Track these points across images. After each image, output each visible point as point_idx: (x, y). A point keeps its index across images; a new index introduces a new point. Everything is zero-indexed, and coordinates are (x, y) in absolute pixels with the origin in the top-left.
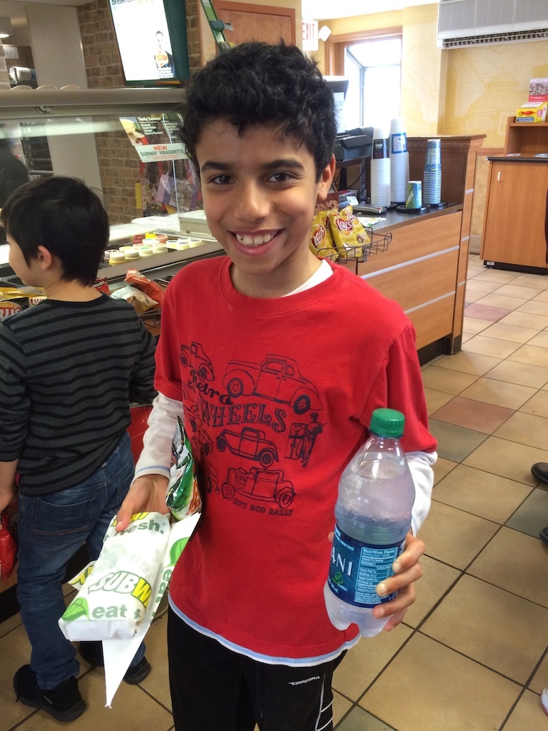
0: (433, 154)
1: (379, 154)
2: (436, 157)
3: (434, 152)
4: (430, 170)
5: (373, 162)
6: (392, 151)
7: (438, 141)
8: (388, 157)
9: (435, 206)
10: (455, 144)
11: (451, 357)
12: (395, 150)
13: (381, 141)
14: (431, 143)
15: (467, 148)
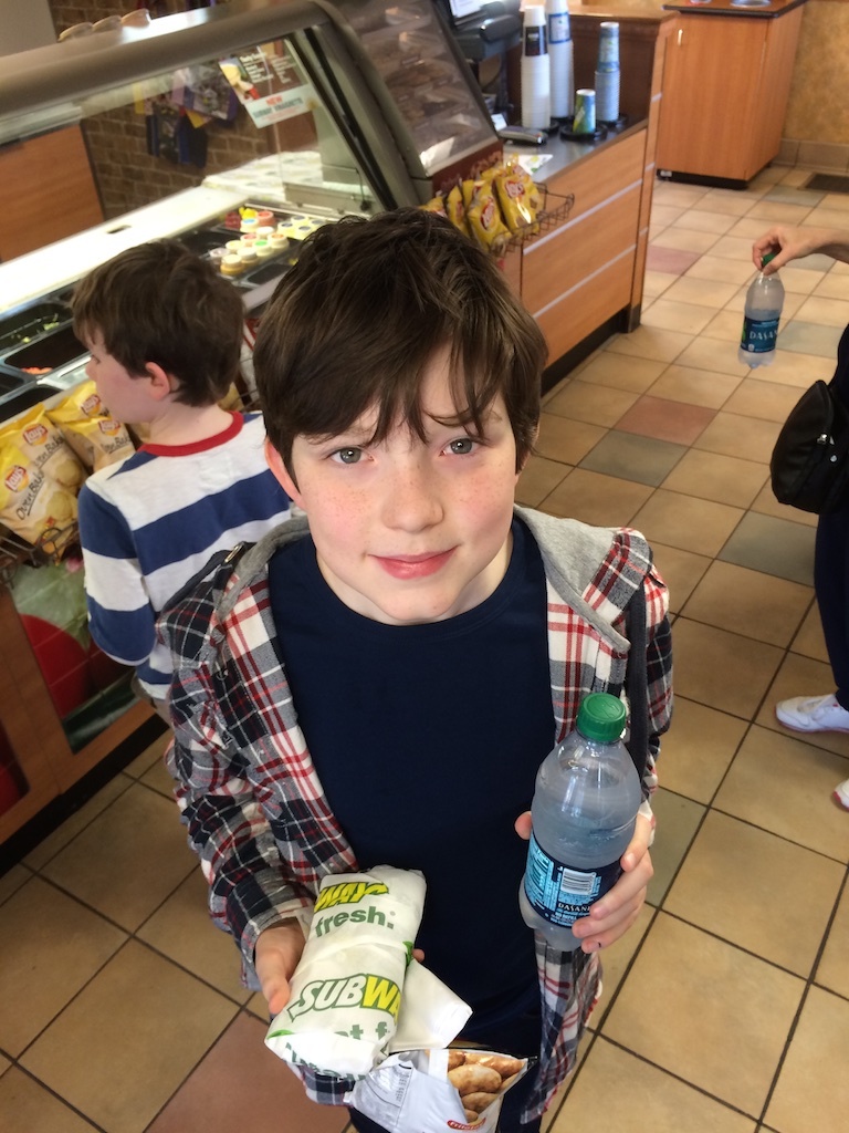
0: (609, 46)
1: (533, 50)
2: (612, 51)
3: (610, 43)
4: (605, 71)
5: (526, 61)
6: (550, 40)
7: (615, 26)
8: (546, 52)
9: (611, 125)
10: (638, 29)
11: (629, 335)
12: (555, 39)
13: (535, 30)
14: (606, 29)
15: (654, 36)
